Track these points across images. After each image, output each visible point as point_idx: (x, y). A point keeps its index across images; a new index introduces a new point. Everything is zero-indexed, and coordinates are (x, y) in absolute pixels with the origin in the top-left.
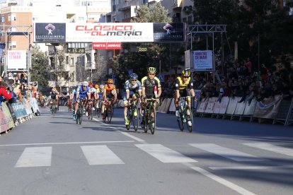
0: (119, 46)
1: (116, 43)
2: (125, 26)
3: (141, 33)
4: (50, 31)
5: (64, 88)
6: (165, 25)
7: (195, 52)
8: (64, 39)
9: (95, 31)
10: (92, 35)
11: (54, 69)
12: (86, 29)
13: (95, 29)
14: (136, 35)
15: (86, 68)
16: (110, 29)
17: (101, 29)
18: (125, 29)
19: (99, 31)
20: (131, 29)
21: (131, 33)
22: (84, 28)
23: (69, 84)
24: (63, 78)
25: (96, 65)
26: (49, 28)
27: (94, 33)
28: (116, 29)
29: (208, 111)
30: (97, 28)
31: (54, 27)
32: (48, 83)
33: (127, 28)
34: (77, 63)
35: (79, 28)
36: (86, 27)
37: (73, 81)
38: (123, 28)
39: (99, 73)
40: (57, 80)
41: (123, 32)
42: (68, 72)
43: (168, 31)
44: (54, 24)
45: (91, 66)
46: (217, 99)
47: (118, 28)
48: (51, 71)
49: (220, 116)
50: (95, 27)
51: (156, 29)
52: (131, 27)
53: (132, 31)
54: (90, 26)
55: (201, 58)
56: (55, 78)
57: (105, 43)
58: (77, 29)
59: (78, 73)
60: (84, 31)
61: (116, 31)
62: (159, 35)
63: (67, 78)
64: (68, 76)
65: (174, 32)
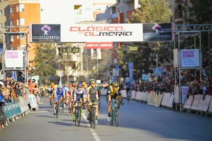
0: (111, 45)
1: (108, 43)
2: (116, 27)
3: (131, 33)
4: (46, 32)
5: (71, 77)
6: (154, 25)
7: (182, 50)
8: (59, 40)
9: (88, 32)
10: (85, 35)
11: (62, 58)
12: (79, 30)
13: (88, 30)
14: (126, 35)
15: (92, 58)
16: (102, 30)
17: (93, 30)
18: (116, 30)
19: (92, 32)
20: (122, 30)
21: (122, 33)
22: (77, 29)
23: (76, 74)
24: (70, 68)
25: (102, 55)
26: (45, 29)
27: (87, 34)
28: (107, 30)
29: (194, 108)
30: (90, 29)
31: (49, 28)
32: (56, 72)
33: (118, 29)
34: (83, 53)
35: (73, 29)
36: (80, 28)
37: (80, 70)
38: (114, 29)
39: (105, 63)
40: (64, 70)
41: (114, 33)
42: (74, 62)
43: (157, 31)
44: (49, 25)
45: (96, 56)
46: (202, 96)
47: (110, 29)
48: (59, 61)
49: (204, 113)
50: (88, 28)
51: (146, 30)
52: (122, 27)
53: (123, 31)
54: (84, 27)
55: (188, 56)
56: (63, 68)
57: (97, 43)
58: (71, 30)
59: (84, 63)
60: (78, 32)
61: (108, 32)
62: (149, 35)
63: (74, 67)
64: (75, 65)
65: (163, 32)
